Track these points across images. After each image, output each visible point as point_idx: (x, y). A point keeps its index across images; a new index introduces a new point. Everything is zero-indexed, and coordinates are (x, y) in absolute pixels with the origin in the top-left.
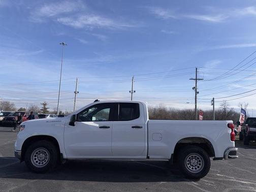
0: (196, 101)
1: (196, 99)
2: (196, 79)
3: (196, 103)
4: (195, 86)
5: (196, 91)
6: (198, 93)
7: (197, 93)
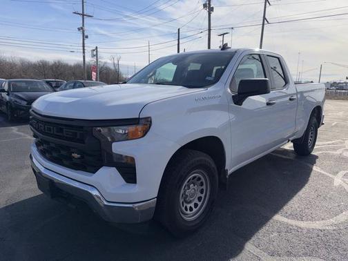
0: (84, 49)
1: (84, 46)
2: (83, 15)
3: (84, 52)
4: (81, 26)
5: (83, 34)
6: (87, 37)
7: (85, 37)
